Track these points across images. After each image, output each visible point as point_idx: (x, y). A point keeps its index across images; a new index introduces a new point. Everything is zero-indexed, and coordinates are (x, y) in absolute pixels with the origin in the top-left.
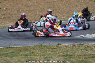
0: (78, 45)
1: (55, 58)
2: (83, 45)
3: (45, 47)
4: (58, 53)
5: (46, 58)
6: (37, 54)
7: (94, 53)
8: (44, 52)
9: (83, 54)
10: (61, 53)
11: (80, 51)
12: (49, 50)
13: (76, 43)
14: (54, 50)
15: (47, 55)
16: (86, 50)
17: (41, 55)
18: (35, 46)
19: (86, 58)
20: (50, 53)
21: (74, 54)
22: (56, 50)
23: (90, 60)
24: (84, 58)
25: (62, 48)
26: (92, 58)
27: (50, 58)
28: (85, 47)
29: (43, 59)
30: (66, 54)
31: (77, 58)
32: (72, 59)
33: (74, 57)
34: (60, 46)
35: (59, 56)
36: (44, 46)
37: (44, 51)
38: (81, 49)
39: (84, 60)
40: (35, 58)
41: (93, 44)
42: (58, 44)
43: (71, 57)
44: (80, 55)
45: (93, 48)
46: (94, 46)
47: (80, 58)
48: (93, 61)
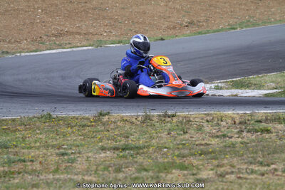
0: (159, 116)
1: (90, 154)
2: (173, 116)
3: (61, 122)
4: (101, 140)
5: (63, 154)
6: (36, 142)
7: (205, 142)
8: (58, 137)
9: (175, 142)
10: (108, 139)
11: (164, 135)
12: (73, 132)
13: (154, 111)
14: (87, 131)
15: (66, 146)
16: (182, 133)
17: (47, 146)
18: (30, 119)
19: (183, 157)
20: (75, 140)
21: (146, 142)
22: (94, 132)
23: (195, 162)
24: (178, 156)
25: (112, 126)
26: (201, 155)
27: (74, 153)
28: (181, 122)
29: (54, 159)
30: (123, 142)
31: (156, 154)
32: (140, 159)
33: (147, 153)
34: (105, 119)
35: (103, 149)
36: (59, 119)
37: (58, 135)
38: (170, 129)
39: (178, 161)
40: (29, 154)
41: (205, 114)
42: (101, 114)
43: (138, 154)
44: (166, 148)
45: (205, 125)
46: (207, 121)
47: (165, 156)
48: (202, 165)
